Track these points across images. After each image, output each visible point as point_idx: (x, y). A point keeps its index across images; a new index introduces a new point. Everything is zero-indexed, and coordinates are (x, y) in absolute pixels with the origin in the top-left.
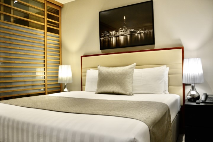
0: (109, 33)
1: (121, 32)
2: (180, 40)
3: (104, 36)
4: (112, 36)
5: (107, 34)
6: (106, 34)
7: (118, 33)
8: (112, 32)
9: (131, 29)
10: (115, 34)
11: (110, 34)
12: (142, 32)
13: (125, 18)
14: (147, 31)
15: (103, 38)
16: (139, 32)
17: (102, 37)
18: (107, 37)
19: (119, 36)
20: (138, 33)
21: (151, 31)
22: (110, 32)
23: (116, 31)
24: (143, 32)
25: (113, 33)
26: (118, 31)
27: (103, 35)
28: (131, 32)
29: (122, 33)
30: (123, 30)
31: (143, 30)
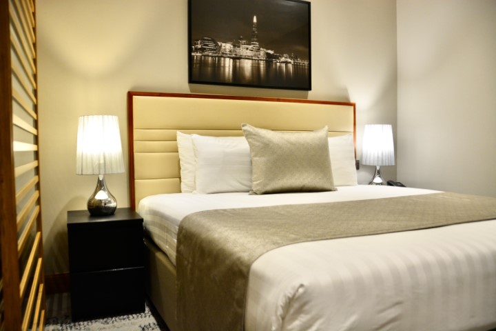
0: (217, 45)
1: (245, 50)
2: (346, 90)
3: (202, 50)
4: (224, 56)
5: (211, 45)
6: (207, 45)
7: (238, 50)
8: (224, 44)
9: (268, 49)
10: (230, 51)
11: (217, 49)
12: (289, 60)
13: (255, 20)
14: (299, 61)
15: (199, 54)
16: (283, 59)
17: (197, 50)
18: (210, 54)
19: (240, 58)
20: (283, 62)
21: (306, 63)
22: (219, 44)
23: (234, 46)
24: (292, 62)
25: (227, 47)
26: (239, 47)
27: (199, 46)
28: (268, 54)
29: (249, 53)
30: (250, 47)
31: (291, 58)
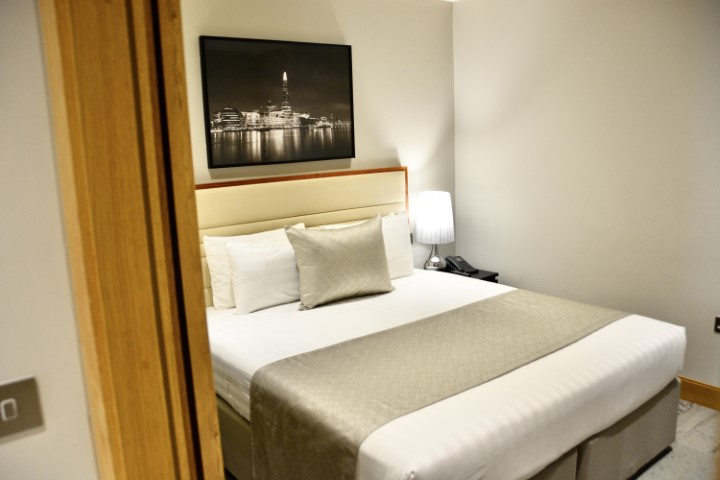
0: (241, 116)
1: (275, 118)
2: (394, 150)
3: (223, 124)
4: (249, 128)
5: (234, 117)
6: (228, 118)
7: (266, 118)
8: (249, 114)
9: (302, 113)
10: (257, 122)
11: (241, 121)
12: (328, 124)
13: (285, 77)
14: (340, 123)
15: (219, 131)
16: (320, 124)
17: (217, 125)
18: (233, 128)
19: (268, 129)
20: (320, 127)
21: (348, 124)
22: (244, 114)
23: (262, 114)
24: (332, 125)
25: (253, 116)
26: (267, 115)
27: (219, 120)
28: (302, 119)
29: (279, 121)
30: (280, 113)
31: (330, 120)
